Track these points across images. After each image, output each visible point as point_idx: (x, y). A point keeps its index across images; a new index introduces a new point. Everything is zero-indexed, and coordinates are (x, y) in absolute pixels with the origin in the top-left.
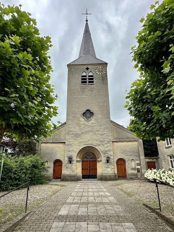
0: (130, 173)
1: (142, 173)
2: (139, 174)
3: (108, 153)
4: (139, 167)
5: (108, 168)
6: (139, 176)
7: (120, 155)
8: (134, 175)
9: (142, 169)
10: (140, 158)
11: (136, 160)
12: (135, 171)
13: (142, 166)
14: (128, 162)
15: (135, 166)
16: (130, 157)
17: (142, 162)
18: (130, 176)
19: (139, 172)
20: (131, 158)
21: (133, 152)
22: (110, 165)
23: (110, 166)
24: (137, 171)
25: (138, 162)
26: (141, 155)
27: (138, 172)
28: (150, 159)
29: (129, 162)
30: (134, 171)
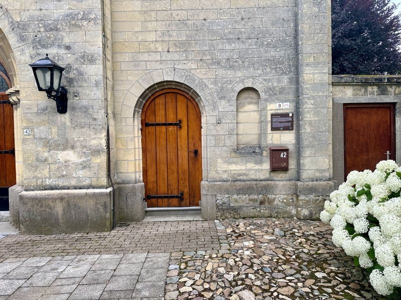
0: (225, 176)
1: (304, 175)
2: (281, 181)
3: (67, 41)
4: (286, 139)
5: (66, 145)
6: (280, 197)
7: (161, 62)
8: (247, 190)
9: (307, 152)
10: (297, 81)
11: (274, 94)
12: (256, 163)
13: (307, 129)
14: (215, 107)
15: (262, 134)
16: (230, 74)
17: (308, 106)
18: (222, 198)
19: (286, 169)
20: (240, 78)
21: (259, 37)
22: (77, 126)
23: (75, 135)
24: (267, 166)
25: (286, 107)
26: (306, 58)
27: (274, 169)
28: (365, 84)
29: (223, 106)
30: (250, 165)
